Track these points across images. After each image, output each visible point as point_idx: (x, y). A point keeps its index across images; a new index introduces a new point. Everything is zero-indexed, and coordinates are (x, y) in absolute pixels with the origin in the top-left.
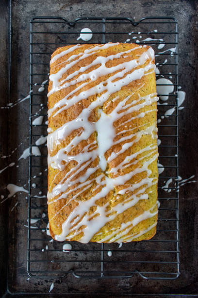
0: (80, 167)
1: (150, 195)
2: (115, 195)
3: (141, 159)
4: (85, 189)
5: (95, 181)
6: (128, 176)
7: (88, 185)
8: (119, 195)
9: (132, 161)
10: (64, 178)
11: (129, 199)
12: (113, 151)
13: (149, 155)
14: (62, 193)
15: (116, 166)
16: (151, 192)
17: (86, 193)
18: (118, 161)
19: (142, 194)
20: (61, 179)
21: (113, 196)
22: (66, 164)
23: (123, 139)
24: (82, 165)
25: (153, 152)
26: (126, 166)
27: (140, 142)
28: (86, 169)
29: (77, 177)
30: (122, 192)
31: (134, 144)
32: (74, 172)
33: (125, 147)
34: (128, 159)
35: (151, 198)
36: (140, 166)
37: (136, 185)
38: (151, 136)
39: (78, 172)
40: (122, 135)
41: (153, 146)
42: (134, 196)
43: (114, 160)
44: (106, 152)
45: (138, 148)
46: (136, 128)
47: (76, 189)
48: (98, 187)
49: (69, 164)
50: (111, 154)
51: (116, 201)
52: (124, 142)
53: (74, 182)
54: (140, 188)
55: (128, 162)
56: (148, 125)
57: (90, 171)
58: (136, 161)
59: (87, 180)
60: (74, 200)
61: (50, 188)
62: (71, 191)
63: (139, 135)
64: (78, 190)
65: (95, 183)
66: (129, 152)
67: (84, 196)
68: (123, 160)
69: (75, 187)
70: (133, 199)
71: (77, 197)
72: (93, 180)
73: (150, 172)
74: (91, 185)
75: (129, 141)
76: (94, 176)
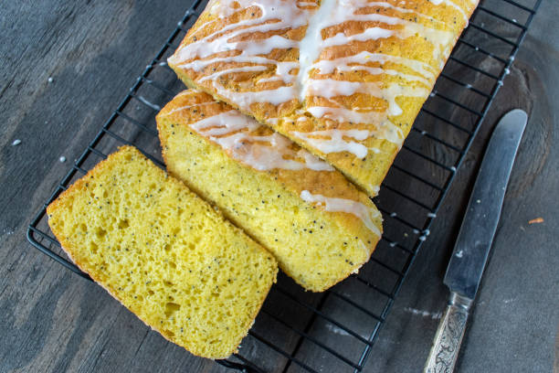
0: (262, 24)
1: (371, 154)
2: (302, 111)
3: (392, 72)
4: (247, 69)
5: (275, 66)
6: (346, 88)
7: (256, 64)
8: (308, 115)
9: (371, 64)
10: (219, 32)
11: (323, 133)
12: (342, 31)
13: (409, 78)
14: (198, 58)
15: (332, 59)
16: (376, 150)
17: (244, 78)
18: (340, 52)
19: (356, 141)
20: (211, 32)
21: (294, 113)
22: (238, 10)
23: (374, 17)
24: (268, 21)
25: (421, 79)
26: (354, 68)
27: (405, 42)
28: (271, 33)
29: (244, 38)
30: (316, 111)
31: (392, 37)
32: (246, 27)
33: (372, 33)
34: (364, 56)
35: (367, 165)
36: (381, 84)
37: (354, 115)
38: (432, 47)
39: (252, 29)
40: (378, 10)
41: (428, 69)
42: (337, 134)
43: (335, 47)
44: (328, 28)
45: (396, 49)
46: (411, 11)
47: (228, 59)
48: (274, 78)
49: (244, 11)
50: (335, 34)
51: (293, 123)
52: (371, 24)
53: (233, 46)
54: (360, 126)
55: (365, 62)
56: (438, 27)
57: (279, 42)
58: (380, 71)
59: (261, 55)
60: (211, 81)
62: (217, 60)
63: (410, 29)
64: (231, 63)
65: (271, 70)
66: (374, 45)
67: (237, 81)
68: (352, 54)
69: (228, 56)
70: (328, 138)
71: (221, 77)
72: (273, 61)
73: (395, 110)
74: (264, 68)
75: (385, 26)
76: (280, 54)
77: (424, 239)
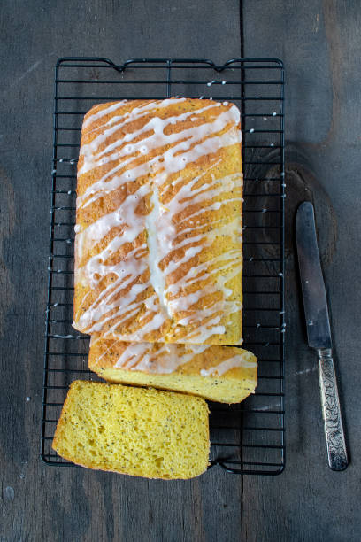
0: (122, 283)
1: (227, 328)
2: (175, 325)
3: (214, 272)
4: (128, 317)
5: (144, 304)
6: (193, 298)
7: (132, 310)
8: (179, 326)
9: (200, 275)
10: (97, 300)
11: (194, 333)
12: (171, 259)
13: (226, 267)
14: (94, 323)
15: (175, 282)
16: (230, 323)
17: (129, 323)
18: (179, 275)
19: (216, 326)
20: (93, 301)
21: (171, 328)
22: (101, 279)
23: (186, 242)
24: (124, 279)
25: (233, 263)
26: (191, 282)
27: (213, 247)
28: (130, 286)
29: (116, 298)
30: (183, 322)
31: (203, 249)
32: (112, 290)
33: (190, 253)
34: (193, 272)
35: (229, 333)
36: (211, 283)
37: (206, 311)
38: (230, 238)
39: (118, 290)
40: (186, 236)
41: (234, 253)
42: (203, 328)
43: (173, 273)
44: (162, 261)
45: (209, 255)
46: (206, 225)
47: (113, 316)
48: (147, 313)
49: (105, 278)
50: (168, 264)
51: (174, 336)
52: (187, 247)
53: (112, 306)
54: (212, 316)
55: (195, 276)
56: (227, 222)
57: (137, 289)
58: (207, 276)
59: (132, 303)
60: (111, 334)
61: (76, 316)
62: (107, 319)
63: (211, 236)
64: (117, 317)
65: (143, 308)
66: (195, 261)
67: (127, 327)
68: (185, 274)
69: (112, 313)
70: (199, 333)
71: (116, 329)
72: (140, 303)
73: (228, 293)
74: (138, 310)
75: (195, 244)
76: (142, 296)
77: (284, 331)
